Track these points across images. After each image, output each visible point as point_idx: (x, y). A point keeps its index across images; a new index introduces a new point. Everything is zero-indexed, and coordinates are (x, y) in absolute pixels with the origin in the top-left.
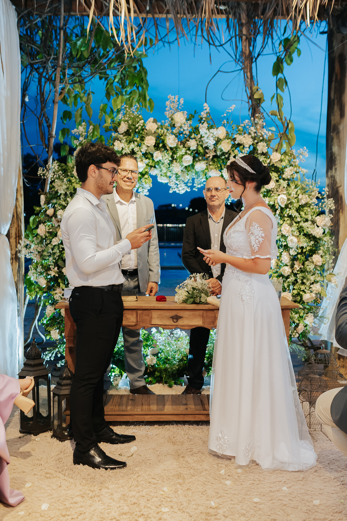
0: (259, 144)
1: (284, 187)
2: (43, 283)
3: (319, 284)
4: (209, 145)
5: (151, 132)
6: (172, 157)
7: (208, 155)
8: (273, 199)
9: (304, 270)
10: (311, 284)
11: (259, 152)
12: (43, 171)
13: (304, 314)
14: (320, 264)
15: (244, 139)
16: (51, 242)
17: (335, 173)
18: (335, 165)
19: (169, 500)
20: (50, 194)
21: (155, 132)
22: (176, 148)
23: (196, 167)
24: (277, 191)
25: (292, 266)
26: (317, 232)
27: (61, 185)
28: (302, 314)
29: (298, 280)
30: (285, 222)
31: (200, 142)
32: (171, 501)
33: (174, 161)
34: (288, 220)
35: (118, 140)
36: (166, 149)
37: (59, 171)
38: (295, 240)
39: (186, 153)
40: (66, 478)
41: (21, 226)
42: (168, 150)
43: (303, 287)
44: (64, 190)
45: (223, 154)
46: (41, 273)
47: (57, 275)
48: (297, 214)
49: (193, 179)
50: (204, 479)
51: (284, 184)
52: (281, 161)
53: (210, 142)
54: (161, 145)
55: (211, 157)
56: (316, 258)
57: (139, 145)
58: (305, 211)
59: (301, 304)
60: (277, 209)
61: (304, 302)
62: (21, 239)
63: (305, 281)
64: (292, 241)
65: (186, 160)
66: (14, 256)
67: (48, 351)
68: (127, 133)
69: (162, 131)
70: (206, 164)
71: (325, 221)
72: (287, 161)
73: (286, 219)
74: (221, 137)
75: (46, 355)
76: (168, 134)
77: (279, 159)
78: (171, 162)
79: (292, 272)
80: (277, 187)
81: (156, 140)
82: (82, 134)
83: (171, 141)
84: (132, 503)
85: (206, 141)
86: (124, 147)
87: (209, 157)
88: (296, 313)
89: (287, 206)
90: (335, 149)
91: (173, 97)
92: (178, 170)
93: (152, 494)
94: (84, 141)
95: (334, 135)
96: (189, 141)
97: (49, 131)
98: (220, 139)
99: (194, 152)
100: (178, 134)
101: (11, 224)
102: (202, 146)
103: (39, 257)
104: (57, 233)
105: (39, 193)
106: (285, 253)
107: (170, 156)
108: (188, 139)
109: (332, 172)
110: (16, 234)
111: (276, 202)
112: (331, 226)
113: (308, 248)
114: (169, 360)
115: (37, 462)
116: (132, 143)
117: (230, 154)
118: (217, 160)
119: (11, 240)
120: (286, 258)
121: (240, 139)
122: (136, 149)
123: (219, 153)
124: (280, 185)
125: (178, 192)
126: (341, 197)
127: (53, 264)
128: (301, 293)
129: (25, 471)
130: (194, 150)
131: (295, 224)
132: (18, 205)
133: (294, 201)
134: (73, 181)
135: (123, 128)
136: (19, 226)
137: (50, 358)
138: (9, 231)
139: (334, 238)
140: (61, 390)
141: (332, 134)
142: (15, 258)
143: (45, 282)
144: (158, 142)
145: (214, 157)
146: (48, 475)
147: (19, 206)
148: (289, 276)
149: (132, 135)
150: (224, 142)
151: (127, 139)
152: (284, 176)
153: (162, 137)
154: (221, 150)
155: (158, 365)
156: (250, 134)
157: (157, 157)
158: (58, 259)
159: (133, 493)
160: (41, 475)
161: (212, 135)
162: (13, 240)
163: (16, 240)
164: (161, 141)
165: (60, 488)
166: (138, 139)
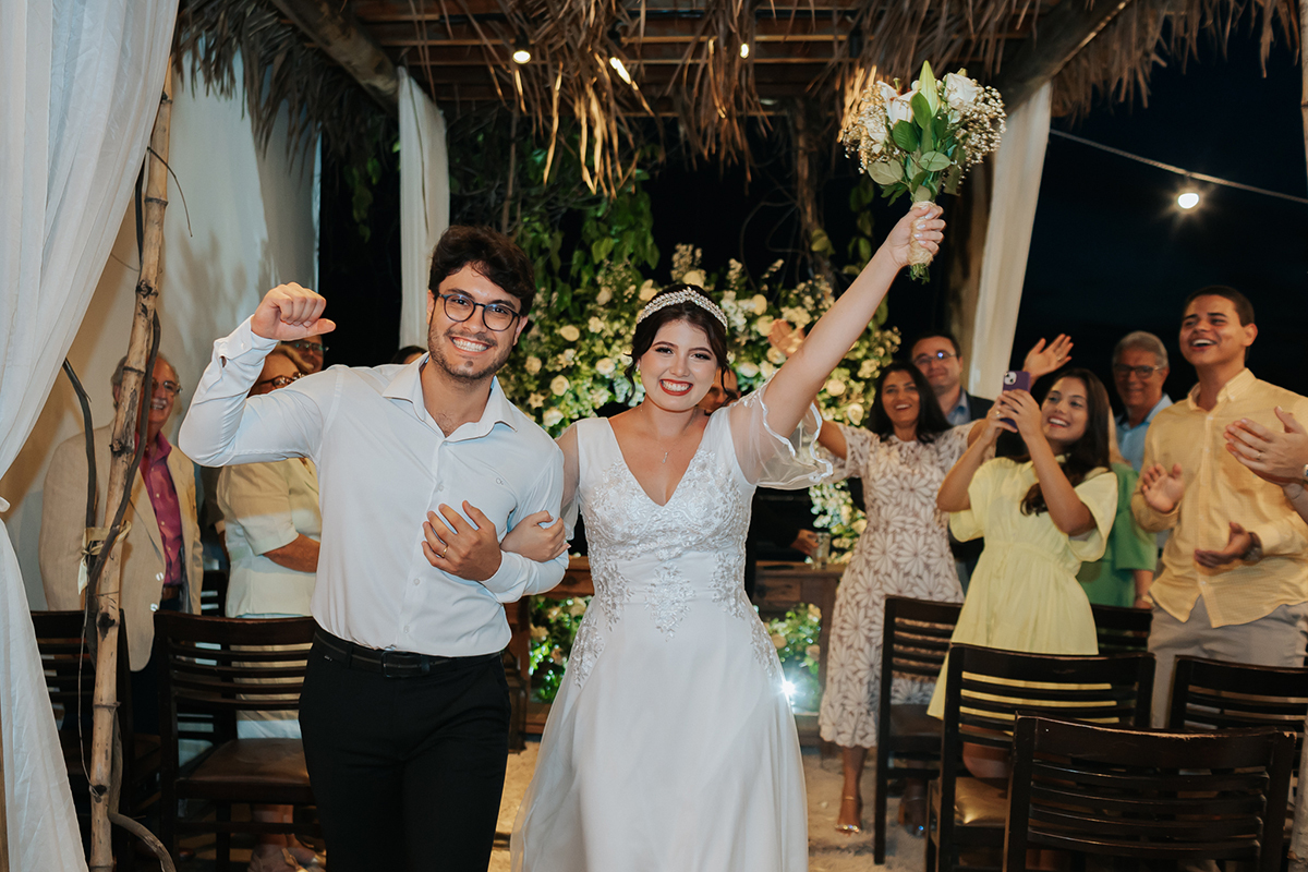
4: (738, 325)
15: (796, 314)
35: (596, 315)
51: (859, 387)
53: (740, 322)
68: (610, 304)
74: (758, 312)
85: (734, 319)
91: (685, 247)
94: (543, 316)
98: (758, 316)
121: (789, 314)
122: (622, 331)
123: (753, 338)
124: (852, 389)
135: (604, 296)
145: (749, 342)
149: (618, 308)
150: (763, 321)
151: (610, 314)
152: (860, 374)
154: (758, 333)
156: (804, 307)
161: (741, 309)
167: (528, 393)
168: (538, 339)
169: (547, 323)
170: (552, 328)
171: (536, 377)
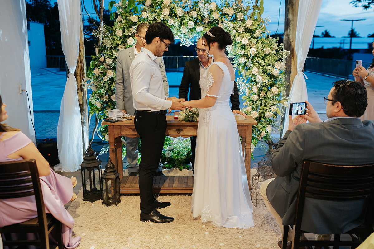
0: (239, 13)
1: (254, 43)
2: (99, 105)
3: (275, 106)
4: (205, 15)
5: (167, 5)
6: (181, 22)
7: (205, 21)
8: (247, 51)
9: (266, 97)
10: (270, 106)
11: (238, 19)
12: (96, 32)
13: (266, 124)
14: (277, 93)
15: (229, 10)
16: (102, 79)
17: (290, 32)
18: (290, 27)
19: (168, 244)
20: (101, 47)
21: (169, 6)
22: (183, 16)
23: (197, 29)
24: (250, 45)
25: (259, 95)
26: (276, 72)
27: (108, 42)
28: (264, 125)
29: (263, 104)
30: (255, 66)
31: (199, 12)
32: (170, 245)
33: (182, 25)
34: (257, 64)
35: (145, 11)
36: (176, 17)
37: (106, 32)
38: (261, 78)
39: (190, 20)
40: (107, 230)
41: (83, 68)
42: (178, 18)
43: (265, 108)
44: (110, 45)
45: (215, 20)
46: (98, 99)
47: (108, 100)
48: (263, 61)
49: (195, 37)
50: (192, 231)
51: (254, 41)
52: (253, 25)
53: (206, 13)
54: (173, 15)
55: (207, 23)
56: (275, 90)
57: (159, 15)
58: (268, 59)
59: (264, 119)
60: (250, 58)
61: (266, 118)
62: (84, 77)
63: (266, 104)
64: (258, 78)
65: (190, 24)
66: (80, 88)
67: (104, 148)
68: (151, 6)
69: (174, 5)
70: (203, 27)
71: (281, 65)
72: (256, 25)
73: (256, 64)
74: (213, 9)
75: (102, 150)
76: (177, 7)
77: (252, 24)
78: (180, 26)
79: (259, 98)
80: (250, 43)
81: (170, 11)
82: (121, 7)
83: (179, 12)
84: (145, 246)
85: (203, 12)
86: (148, 16)
87: (206, 22)
88: (261, 124)
89: (256, 56)
90: (290, 16)
92: (185, 31)
93: (159, 240)
94: (122, 11)
95: (289, 6)
96: (192, 12)
97: (100, 4)
98: (213, 11)
99: (195, 20)
100: (185, 7)
101: (77, 67)
102: (200, 15)
103: (96, 88)
104: (106, 73)
105: (94, 47)
106: (255, 86)
107: (180, 22)
108: (191, 10)
109: (287, 32)
110: (80, 73)
111: (249, 53)
112: (286, 68)
113: (270, 83)
114: (180, 153)
115: (91, 220)
116: (154, 13)
117: (219, 20)
118: (211, 24)
119: (77, 78)
120: (255, 89)
121: (226, 10)
123: (211, 20)
124: (252, 41)
125: (185, 45)
126: (293, 49)
127: (105, 93)
128: (264, 111)
129: (83, 225)
130: (195, 18)
131: (261, 67)
132: (80, 55)
133: (260, 52)
134: (115, 39)
135: (148, 3)
136: (82, 68)
137: (105, 152)
138: (76, 71)
139: (287, 76)
140: (106, 175)
141: (288, 6)
142: (81, 89)
143: (100, 104)
144: (172, 12)
145: (209, 22)
146: (96, 228)
147: (82, 55)
148: (256, 100)
149: (154, 7)
150: (215, 13)
151: (151, 10)
152: (255, 35)
153: (174, 10)
154: (213, 18)
155: (173, 157)
156: (232, 7)
157: (170, 23)
158: (108, 90)
159: (147, 240)
160: (92, 228)
161: (206, 8)
162: (78, 77)
163: (81, 77)
164: (173, 12)
165: (103, 237)
166: (158, 11)
167: (118, 45)
168: (121, 21)
169: (124, 14)
170: (126, 17)
171: (121, 38)
